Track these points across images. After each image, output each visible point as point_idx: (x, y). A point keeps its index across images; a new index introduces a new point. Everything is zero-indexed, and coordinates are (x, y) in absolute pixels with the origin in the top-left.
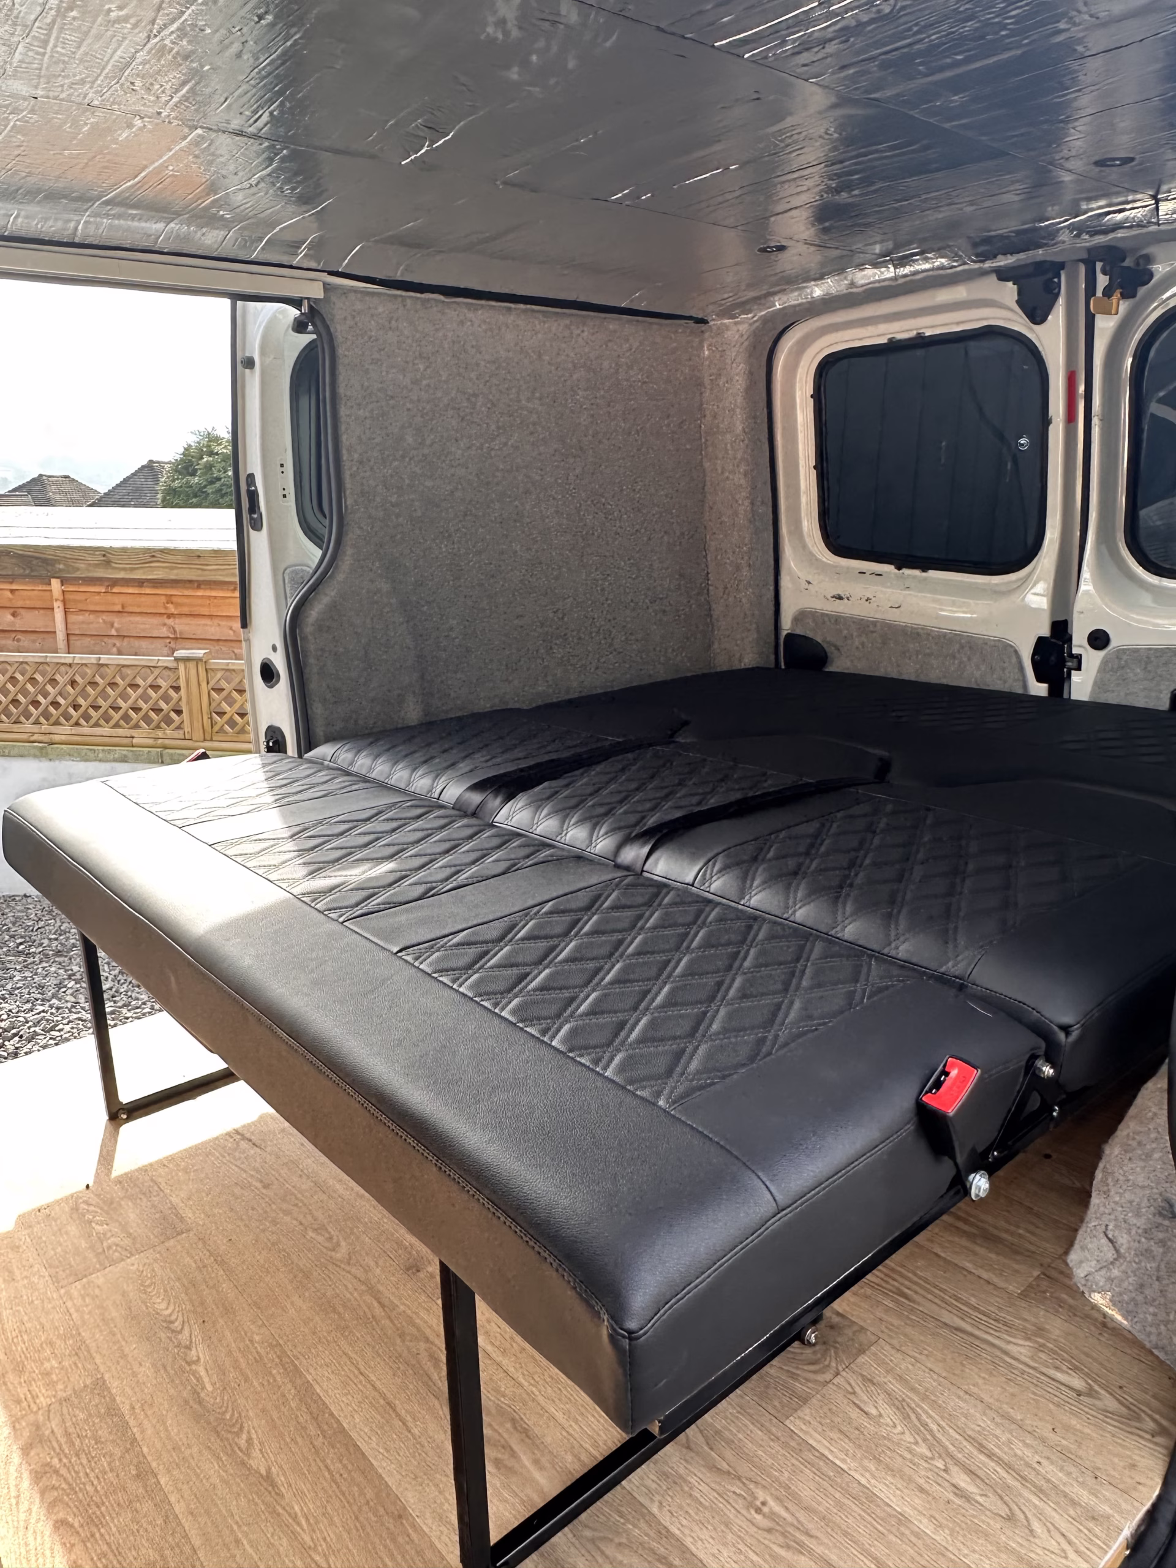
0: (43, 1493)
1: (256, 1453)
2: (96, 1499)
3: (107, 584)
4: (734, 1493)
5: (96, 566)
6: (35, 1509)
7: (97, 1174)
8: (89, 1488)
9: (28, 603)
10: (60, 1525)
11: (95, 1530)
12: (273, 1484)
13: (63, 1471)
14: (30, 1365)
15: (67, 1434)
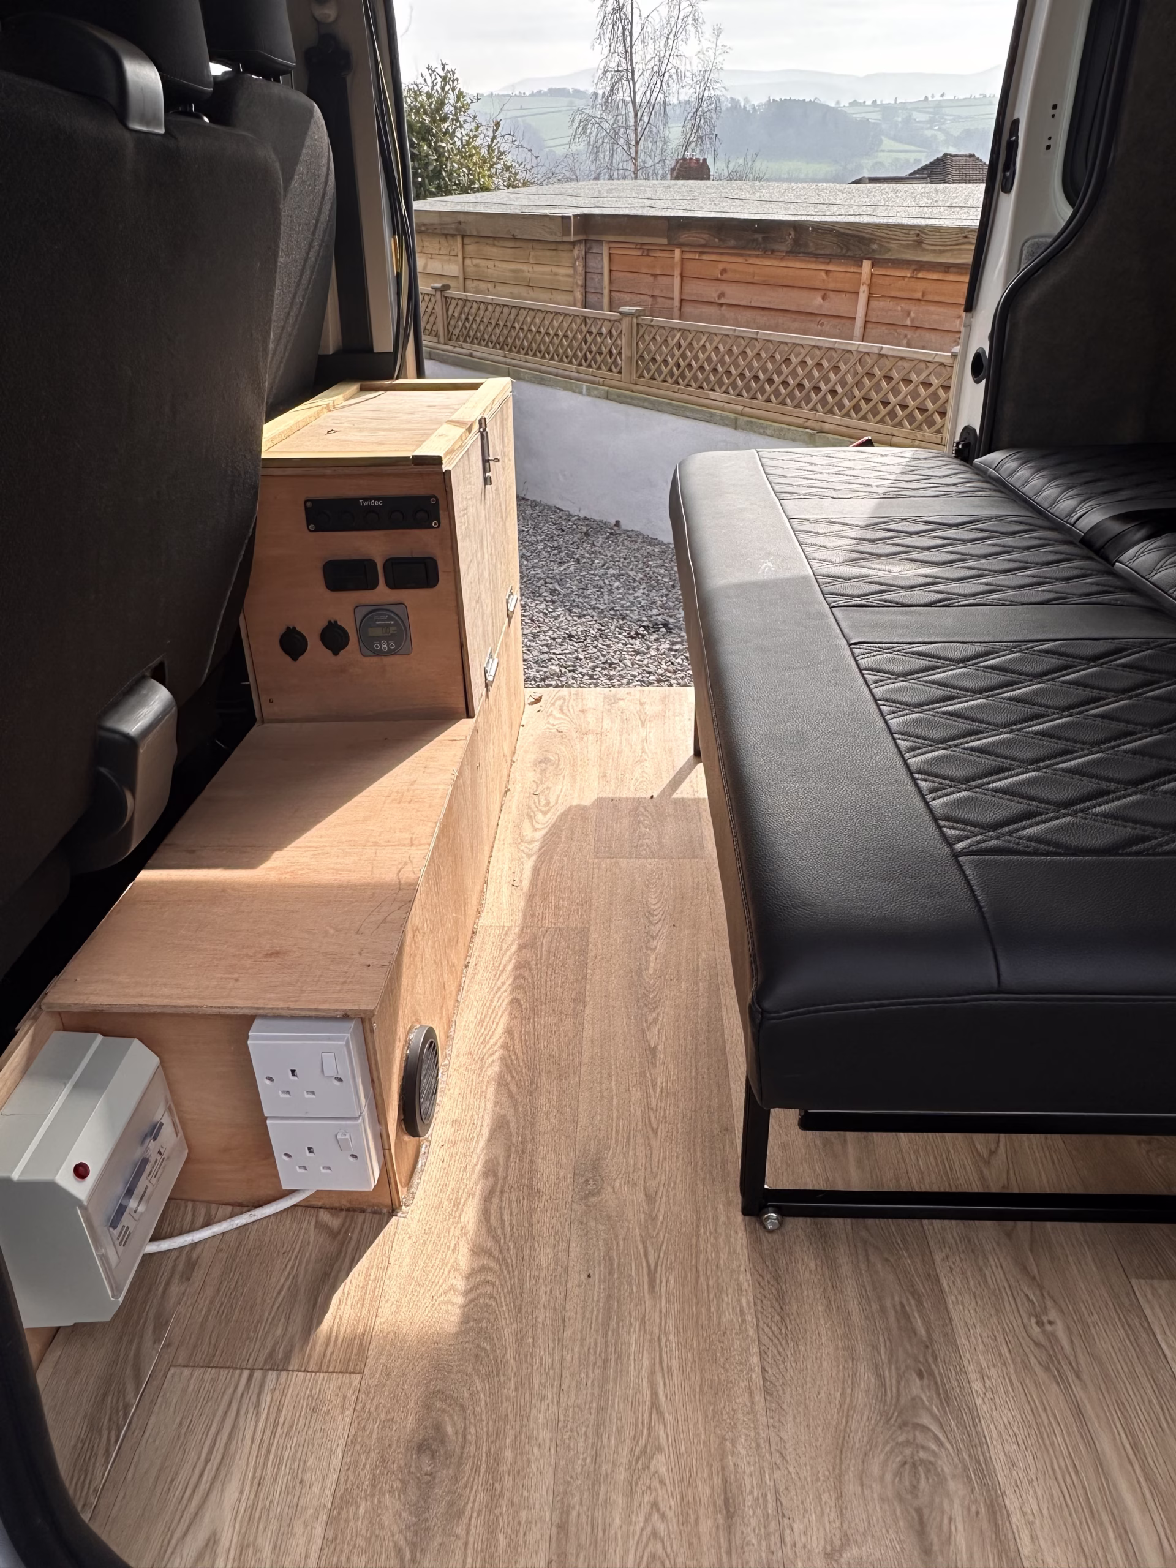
0: (516, 978)
1: (655, 1030)
2: (543, 999)
3: (914, 267)
4: (1027, 1296)
5: (907, 246)
6: (508, 983)
7: (663, 792)
8: (543, 991)
9: (839, 286)
10: (515, 1002)
11: (532, 1015)
12: (654, 1055)
13: (535, 972)
14: (552, 898)
15: (549, 952)
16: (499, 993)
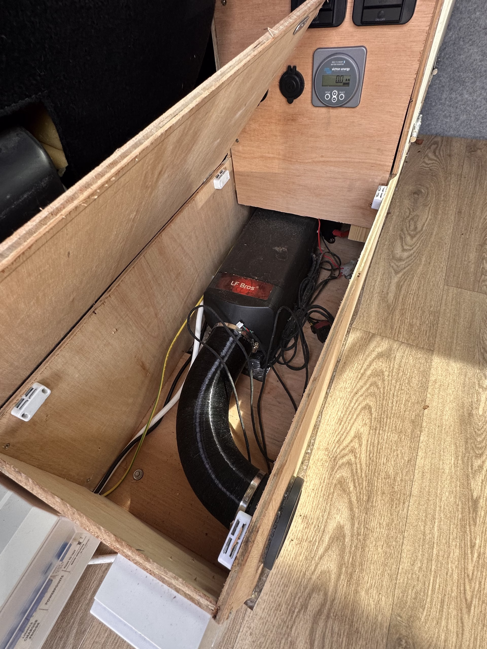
16: (358, 396)
